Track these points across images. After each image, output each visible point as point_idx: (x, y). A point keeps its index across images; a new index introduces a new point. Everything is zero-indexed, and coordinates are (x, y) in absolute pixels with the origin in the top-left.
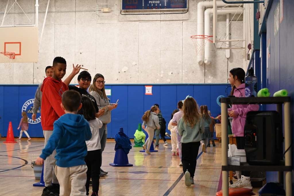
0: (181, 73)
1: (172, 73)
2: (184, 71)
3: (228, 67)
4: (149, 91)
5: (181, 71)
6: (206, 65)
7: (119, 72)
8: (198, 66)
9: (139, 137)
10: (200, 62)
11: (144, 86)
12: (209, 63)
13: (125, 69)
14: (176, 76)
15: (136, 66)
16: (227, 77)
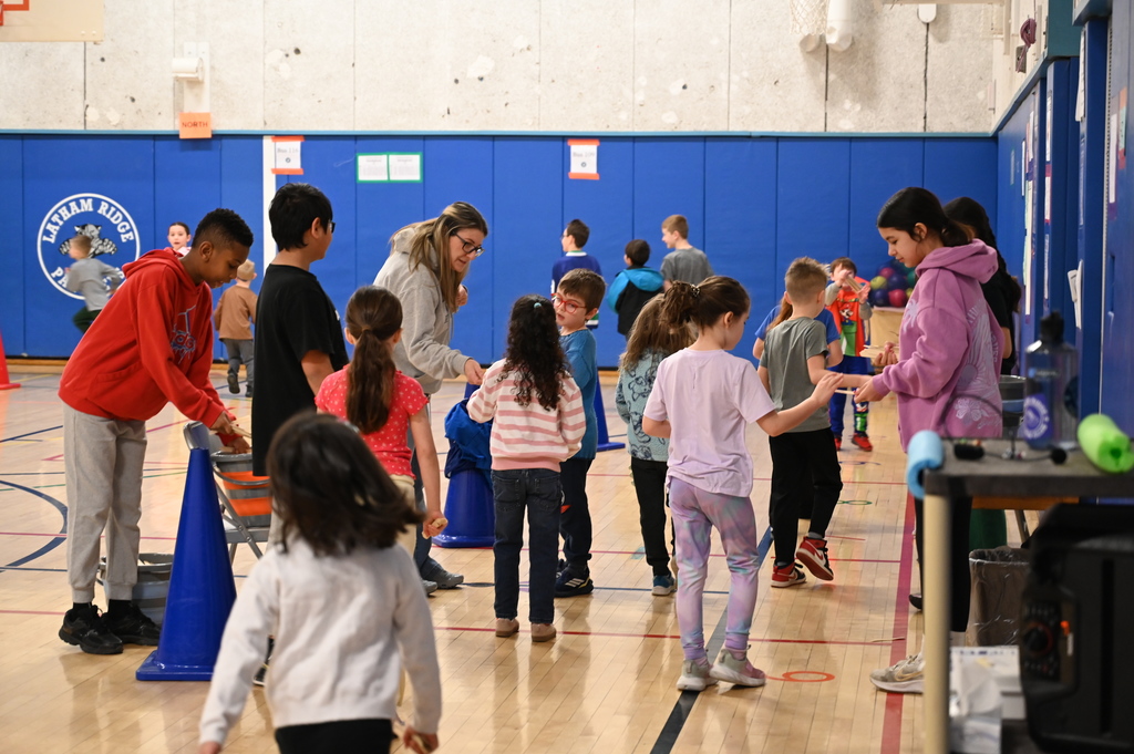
0: (725, 87)
1: (685, 87)
2: (735, 78)
3: (926, 61)
4: (584, 161)
5: (723, 76)
6: (835, 52)
7: (457, 81)
8: (798, 55)
10: (805, 42)
11: (564, 139)
12: (846, 45)
13: (483, 65)
14: (702, 99)
15: (529, 53)
16: (922, 107)
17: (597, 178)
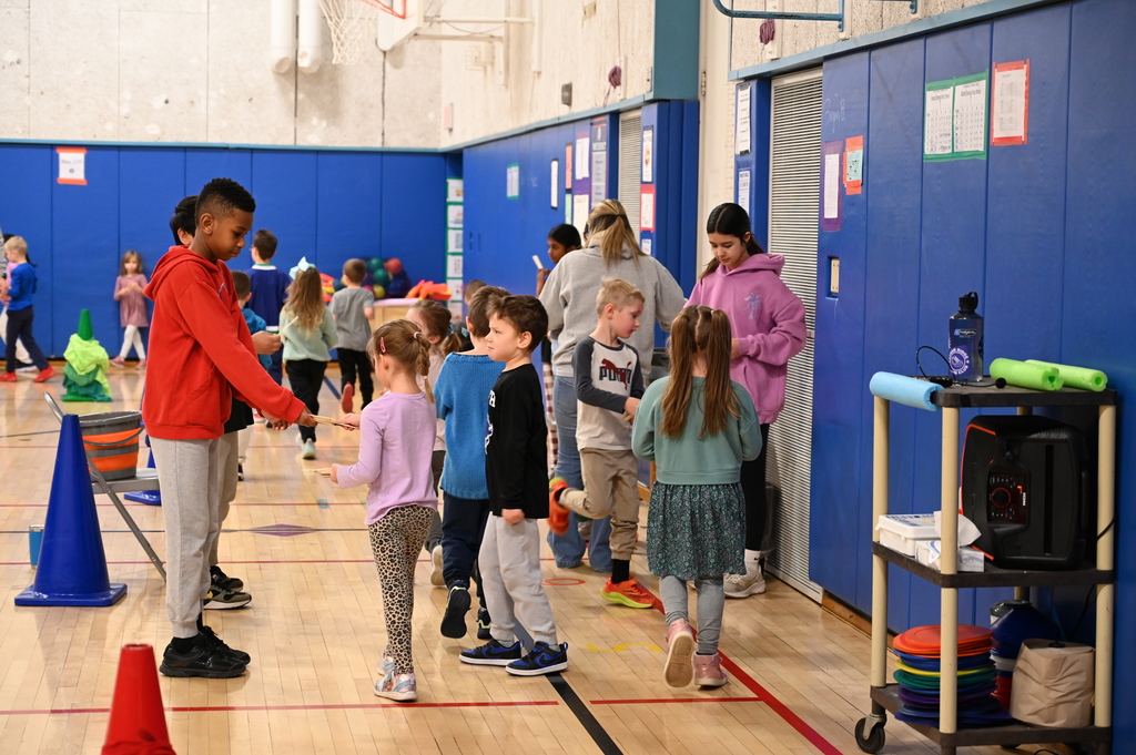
0: (204, 102)
1: (167, 102)
2: (213, 94)
3: (384, 84)
4: (72, 168)
5: (202, 93)
6: (302, 74)
8: (271, 77)
9: (86, 362)
10: (281, 63)
11: (53, 147)
12: (315, 69)
14: (182, 113)
15: (19, 66)
16: (380, 125)
17: (85, 184)
